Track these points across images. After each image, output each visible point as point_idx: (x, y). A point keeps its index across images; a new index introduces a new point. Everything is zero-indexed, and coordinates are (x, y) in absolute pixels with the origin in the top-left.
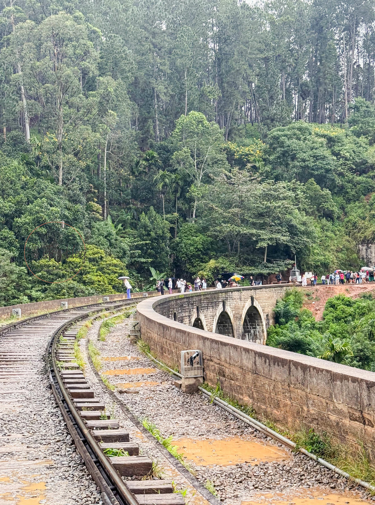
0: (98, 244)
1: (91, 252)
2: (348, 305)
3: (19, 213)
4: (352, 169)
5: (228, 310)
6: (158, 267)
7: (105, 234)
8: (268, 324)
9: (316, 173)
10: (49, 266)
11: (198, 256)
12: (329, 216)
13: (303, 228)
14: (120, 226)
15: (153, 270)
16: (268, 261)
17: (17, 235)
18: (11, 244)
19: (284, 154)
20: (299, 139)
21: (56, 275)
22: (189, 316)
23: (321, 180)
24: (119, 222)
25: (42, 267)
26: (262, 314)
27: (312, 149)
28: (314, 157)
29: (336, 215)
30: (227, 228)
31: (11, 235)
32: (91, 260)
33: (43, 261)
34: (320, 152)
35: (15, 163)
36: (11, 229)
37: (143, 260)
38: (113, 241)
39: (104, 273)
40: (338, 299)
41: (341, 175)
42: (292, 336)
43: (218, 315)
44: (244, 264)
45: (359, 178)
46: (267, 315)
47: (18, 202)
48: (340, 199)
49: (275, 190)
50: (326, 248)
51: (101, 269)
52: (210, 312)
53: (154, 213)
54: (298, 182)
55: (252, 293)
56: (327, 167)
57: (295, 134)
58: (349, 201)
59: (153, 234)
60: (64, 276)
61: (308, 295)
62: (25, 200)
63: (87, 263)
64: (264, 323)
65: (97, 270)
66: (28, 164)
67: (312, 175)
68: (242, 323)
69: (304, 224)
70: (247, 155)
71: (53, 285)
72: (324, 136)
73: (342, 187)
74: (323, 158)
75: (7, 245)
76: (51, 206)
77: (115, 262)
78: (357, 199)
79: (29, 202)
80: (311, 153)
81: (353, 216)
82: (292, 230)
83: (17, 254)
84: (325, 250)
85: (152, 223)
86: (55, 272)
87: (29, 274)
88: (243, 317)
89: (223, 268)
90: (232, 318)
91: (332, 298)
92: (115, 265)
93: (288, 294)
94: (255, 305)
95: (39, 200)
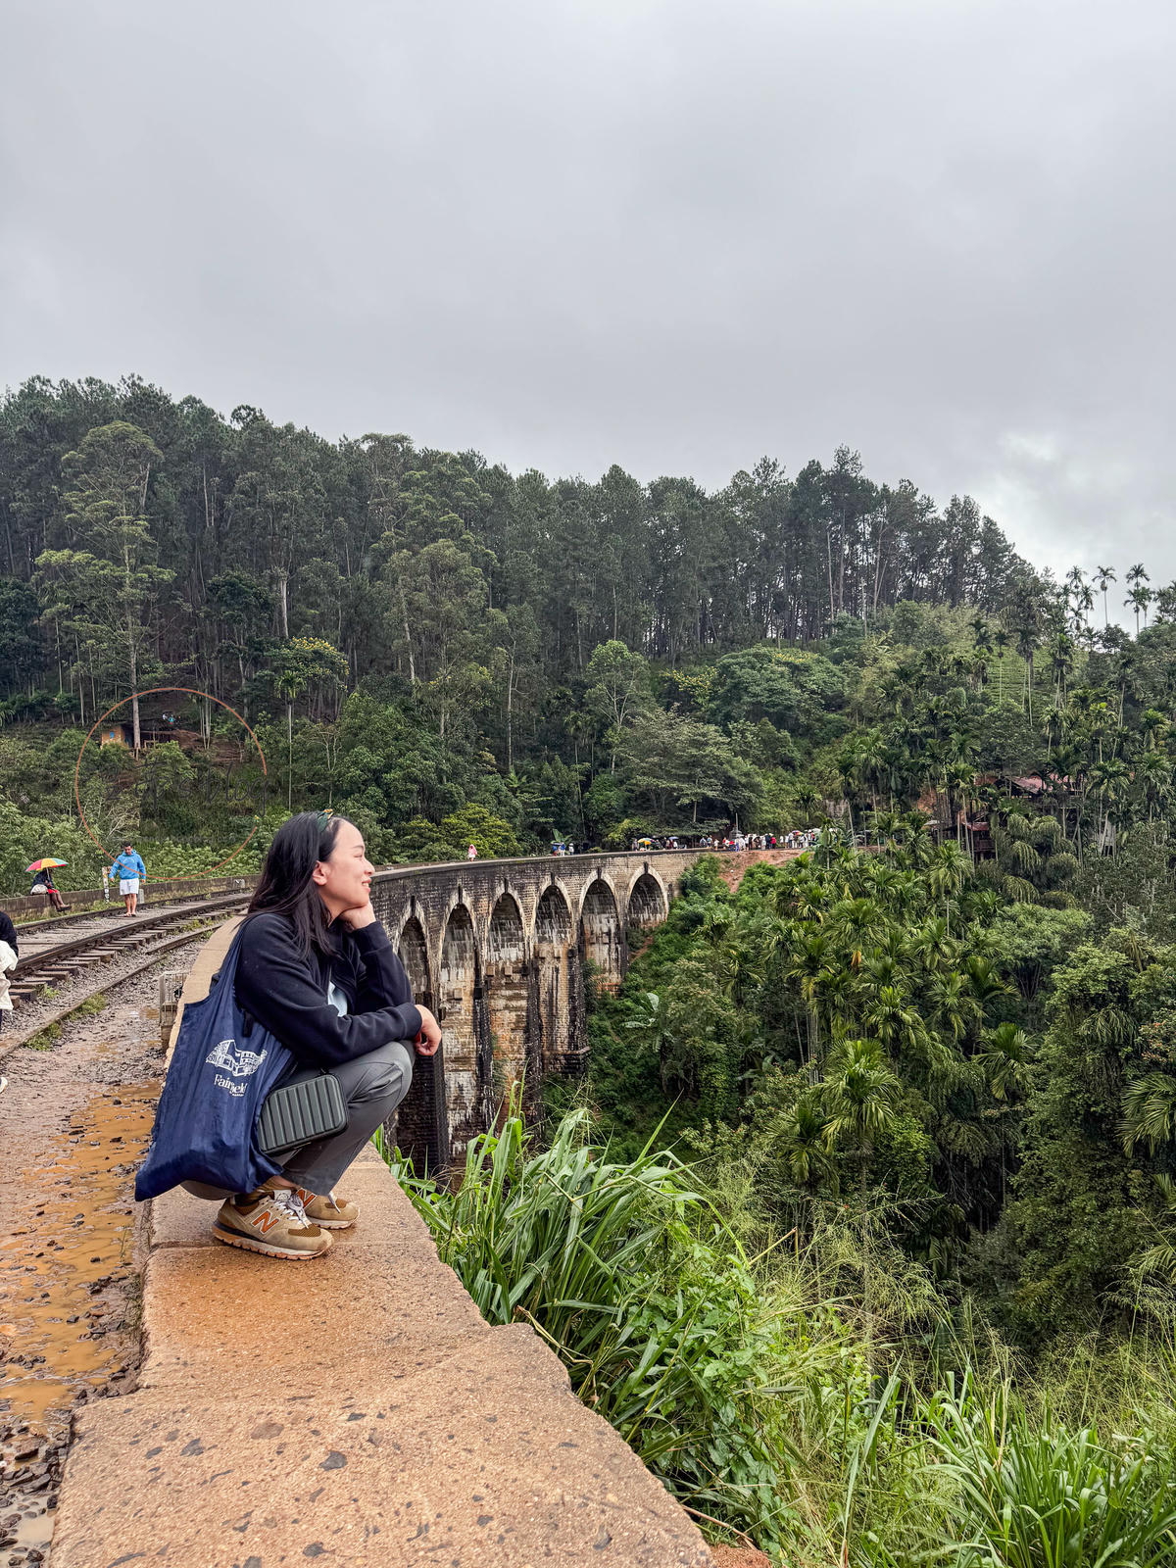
0: (483, 802)
1: (471, 811)
2: (768, 874)
3: (388, 768)
4: (821, 705)
5: (607, 878)
6: (564, 828)
7: (493, 789)
8: (670, 896)
9: (772, 710)
10: (420, 828)
11: (612, 815)
12: (788, 764)
13: (744, 780)
14: (524, 779)
15: (556, 833)
16: (700, 821)
17: (387, 795)
18: (378, 803)
19: (736, 686)
20: (753, 668)
21: (429, 838)
22: (537, 884)
23: (780, 721)
24: (523, 774)
25: (413, 829)
26: (661, 884)
27: (768, 680)
28: (769, 691)
29: (797, 763)
30: (644, 781)
31: (379, 793)
32: (470, 821)
33: (413, 823)
34: (777, 685)
35: (391, 709)
36: (379, 786)
37: (543, 820)
38: (503, 798)
39: (485, 836)
40: (759, 866)
41: (808, 712)
42: (691, 908)
43: (589, 884)
44: (668, 823)
45: (832, 716)
46: (670, 886)
47: (388, 756)
48: (805, 742)
49: (704, 735)
50: (780, 805)
51: (482, 832)
52: (575, 879)
53: (560, 763)
54: (748, 723)
55: (647, 859)
56: (786, 703)
57: (749, 662)
58: (817, 744)
59: (556, 788)
60: (438, 839)
61: (727, 862)
62: (396, 753)
63: (465, 824)
64: (665, 894)
65: (478, 832)
66: (406, 710)
67: (767, 714)
68: (629, 893)
69: (747, 775)
70: (694, 687)
71: (424, 850)
72: (787, 664)
73: (809, 728)
74: (783, 692)
75: (373, 805)
76: (426, 759)
77: (499, 823)
78: (826, 741)
79: (401, 754)
80: (766, 685)
81: (819, 765)
82: (729, 784)
83: (384, 814)
84: (777, 806)
85: (557, 775)
86: (428, 834)
87: (398, 836)
88: (632, 886)
89: (638, 829)
90: (612, 887)
91: (752, 866)
92: (500, 827)
93: (701, 861)
94: (649, 872)
95: (410, 754)
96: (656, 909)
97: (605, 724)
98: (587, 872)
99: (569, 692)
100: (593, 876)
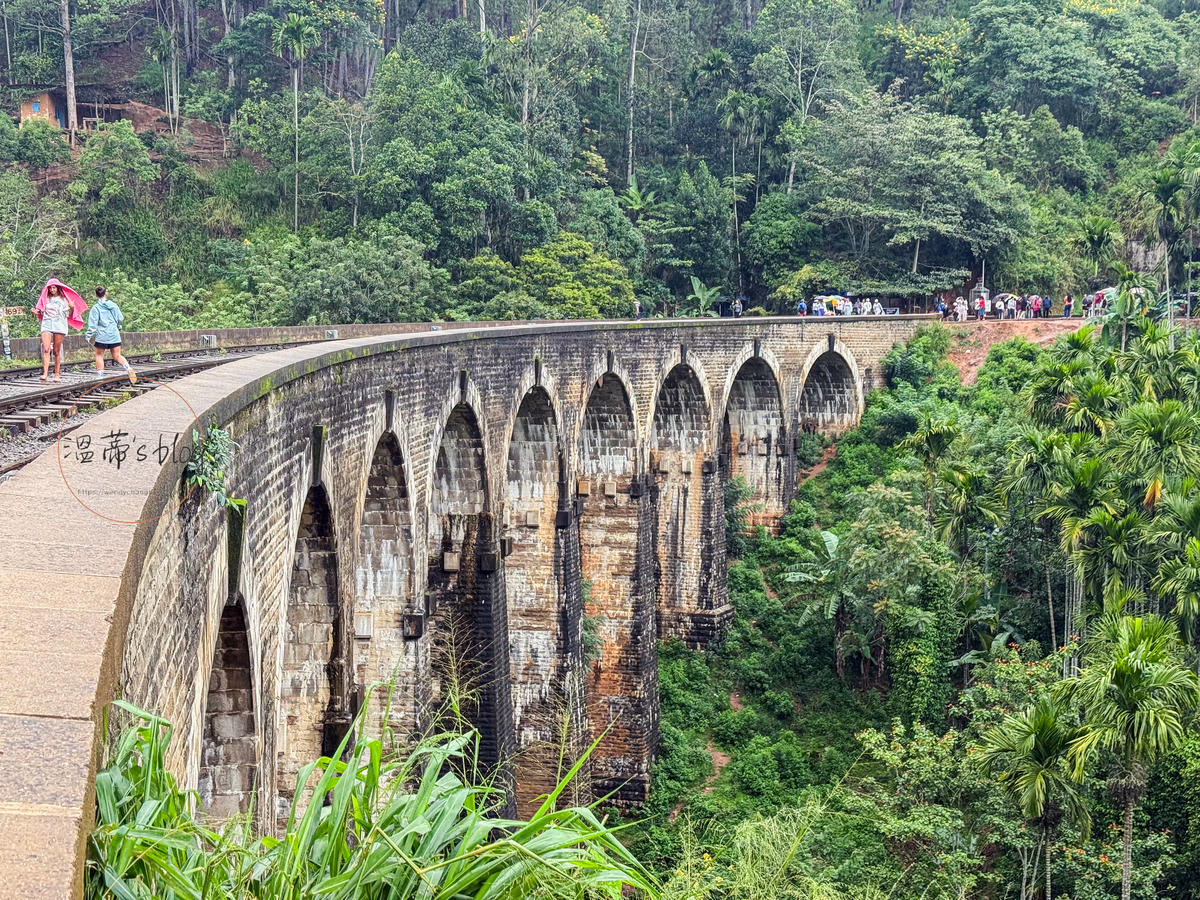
0: (586, 232)
1: (565, 246)
2: (1025, 358)
3: (441, 173)
4: (1138, 85)
5: (768, 355)
6: (708, 276)
7: (601, 212)
8: (868, 386)
9: (1055, 94)
10: (487, 268)
11: (785, 257)
12: (1075, 182)
13: (999, 208)
14: (650, 198)
15: (696, 283)
16: (924, 271)
17: (439, 214)
18: (426, 228)
19: (999, 52)
20: (1030, 22)
21: (501, 284)
22: (659, 360)
23: (1067, 113)
24: (650, 189)
25: (478, 269)
26: (854, 368)
27: (1053, 43)
28: (1053, 61)
29: (1090, 182)
30: (838, 205)
31: (427, 212)
32: (564, 260)
33: (478, 260)
34: (1067, 52)
35: (448, 80)
36: (427, 202)
37: (676, 262)
38: (615, 226)
39: (587, 284)
40: (1013, 345)
41: (1115, 97)
42: (898, 407)
43: (739, 363)
44: (872, 274)
45: (1154, 105)
46: (868, 371)
47: (442, 154)
48: (1107, 148)
49: (940, 133)
50: (1055, 248)
51: (581, 277)
52: (719, 356)
53: (706, 174)
54: (1015, 114)
55: (833, 328)
56: (1079, 81)
57: (1024, 13)
58: (1125, 151)
59: (699, 214)
60: (514, 286)
61: (961, 337)
62: (454, 150)
63: (556, 265)
64: (859, 384)
65: (575, 278)
66: (471, 82)
67: (1046, 99)
68: (802, 380)
69: (1005, 199)
70: (930, 53)
71: (492, 302)
72: (1087, 16)
73: (1115, 123)
74: (1075, 63)
75: (418, 230)
76: (499, 161)
77: (608, 264)
78: (1140, 146)
79: (462, 153)
80: (1049, 52)
82: (975, 212)
83: (434, 246)
84: (1050, 251)
85: (701, 192)
86: (500, 278)
87: (455, 280)
88: (807, 370)
90: (776, 369)
91: (1001, 345)
92: (609, 271)
93: (920, 333)
94: (837, 350)
95: (475, 152)
96: (843, 405)
97: (782, 112)
98: (737, 345)
99: (728, 59)
100: (747, 352)
